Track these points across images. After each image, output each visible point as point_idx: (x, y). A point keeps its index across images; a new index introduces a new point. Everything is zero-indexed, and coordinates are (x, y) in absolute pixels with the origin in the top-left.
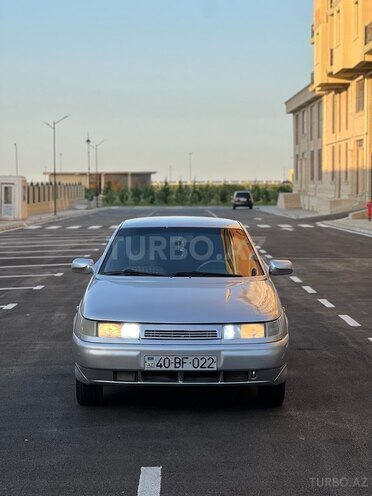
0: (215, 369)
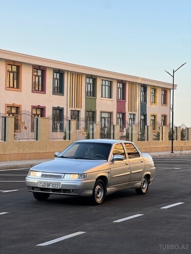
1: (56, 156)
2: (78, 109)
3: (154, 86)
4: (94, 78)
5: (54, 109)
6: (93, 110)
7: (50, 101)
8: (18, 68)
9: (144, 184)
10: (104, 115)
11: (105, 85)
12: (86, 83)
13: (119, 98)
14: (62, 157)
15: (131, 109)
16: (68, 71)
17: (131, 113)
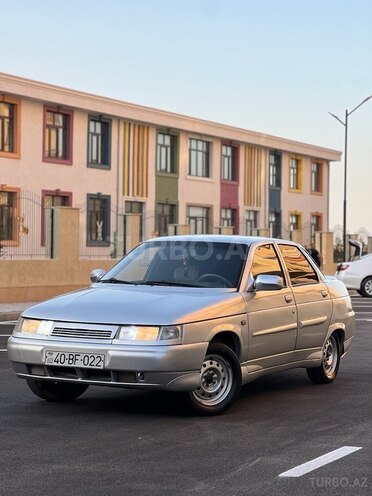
0: (102, 368)
1: (94, 279)
2: (140, 199)
3: (296, 154)
4: (174, 135)
5: (91, 197)
6: (171, 201)
7: (81, 180)
8: (13, 108)
9: (328, 356)
10: (195, 212)
11: (197, 150)
12: (157, 144)
13: (226, 177)
14: (112, 281)
15: (249, 201)
16: (119, 119)
17: (250, 208)
